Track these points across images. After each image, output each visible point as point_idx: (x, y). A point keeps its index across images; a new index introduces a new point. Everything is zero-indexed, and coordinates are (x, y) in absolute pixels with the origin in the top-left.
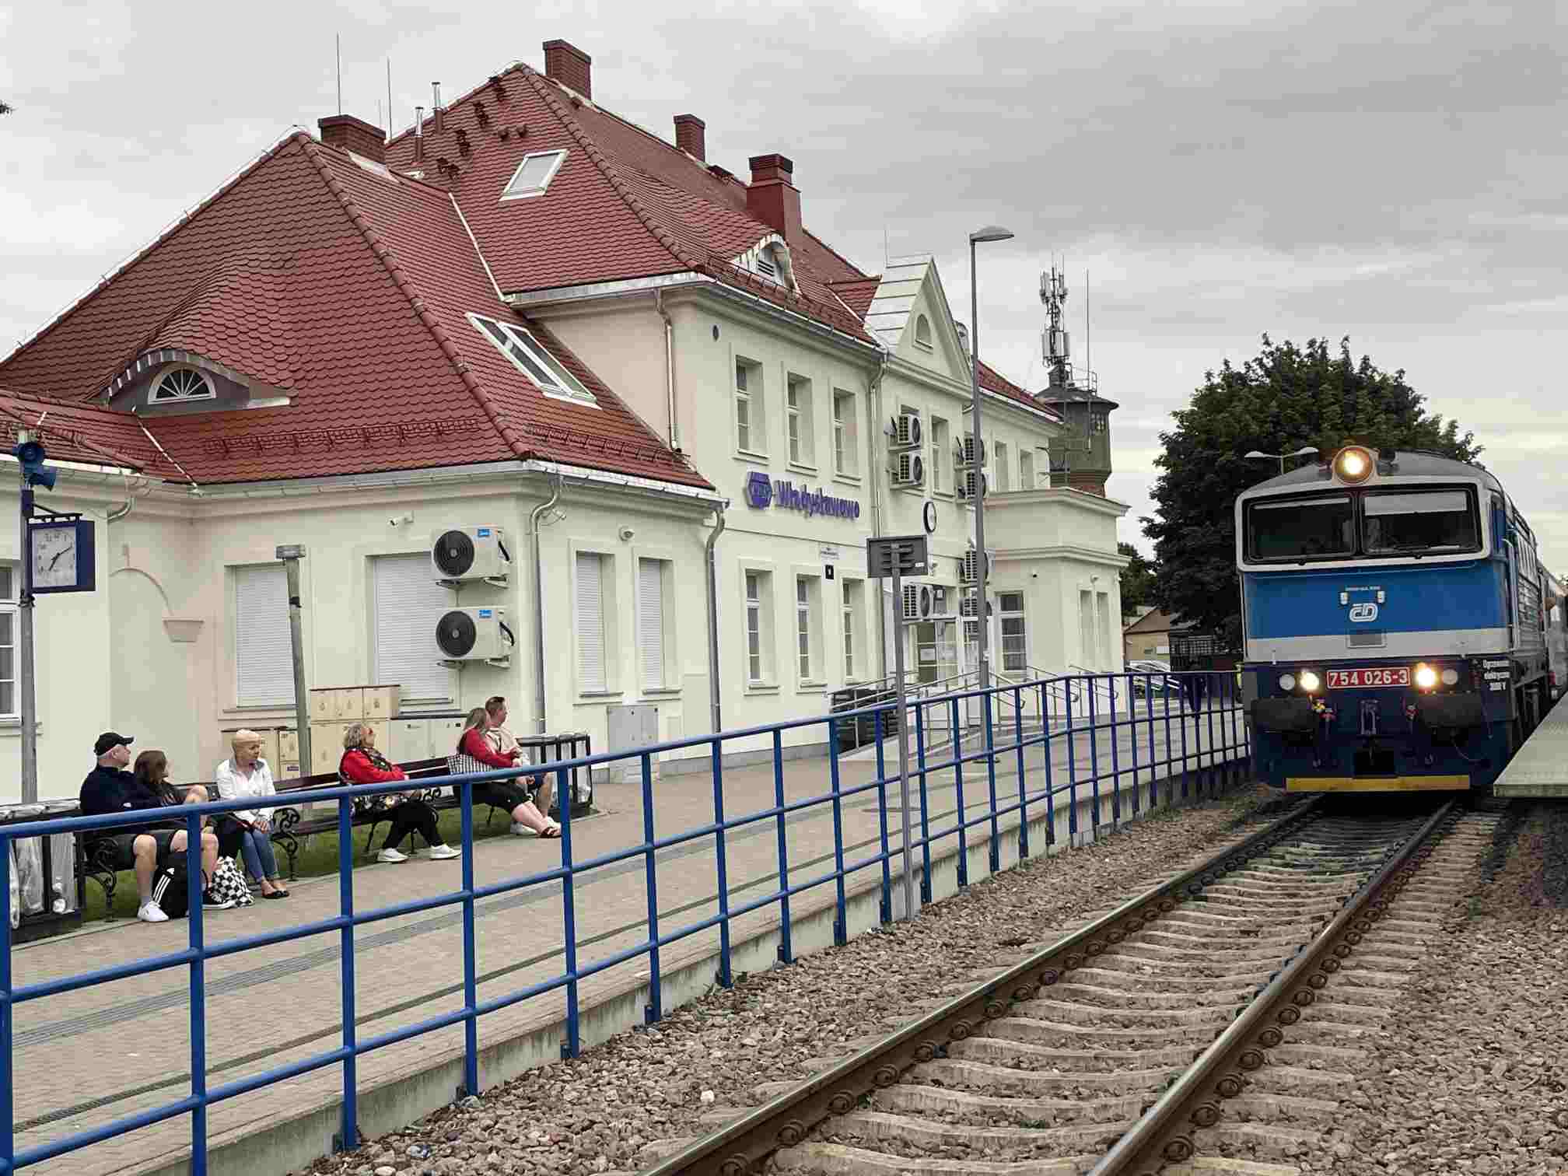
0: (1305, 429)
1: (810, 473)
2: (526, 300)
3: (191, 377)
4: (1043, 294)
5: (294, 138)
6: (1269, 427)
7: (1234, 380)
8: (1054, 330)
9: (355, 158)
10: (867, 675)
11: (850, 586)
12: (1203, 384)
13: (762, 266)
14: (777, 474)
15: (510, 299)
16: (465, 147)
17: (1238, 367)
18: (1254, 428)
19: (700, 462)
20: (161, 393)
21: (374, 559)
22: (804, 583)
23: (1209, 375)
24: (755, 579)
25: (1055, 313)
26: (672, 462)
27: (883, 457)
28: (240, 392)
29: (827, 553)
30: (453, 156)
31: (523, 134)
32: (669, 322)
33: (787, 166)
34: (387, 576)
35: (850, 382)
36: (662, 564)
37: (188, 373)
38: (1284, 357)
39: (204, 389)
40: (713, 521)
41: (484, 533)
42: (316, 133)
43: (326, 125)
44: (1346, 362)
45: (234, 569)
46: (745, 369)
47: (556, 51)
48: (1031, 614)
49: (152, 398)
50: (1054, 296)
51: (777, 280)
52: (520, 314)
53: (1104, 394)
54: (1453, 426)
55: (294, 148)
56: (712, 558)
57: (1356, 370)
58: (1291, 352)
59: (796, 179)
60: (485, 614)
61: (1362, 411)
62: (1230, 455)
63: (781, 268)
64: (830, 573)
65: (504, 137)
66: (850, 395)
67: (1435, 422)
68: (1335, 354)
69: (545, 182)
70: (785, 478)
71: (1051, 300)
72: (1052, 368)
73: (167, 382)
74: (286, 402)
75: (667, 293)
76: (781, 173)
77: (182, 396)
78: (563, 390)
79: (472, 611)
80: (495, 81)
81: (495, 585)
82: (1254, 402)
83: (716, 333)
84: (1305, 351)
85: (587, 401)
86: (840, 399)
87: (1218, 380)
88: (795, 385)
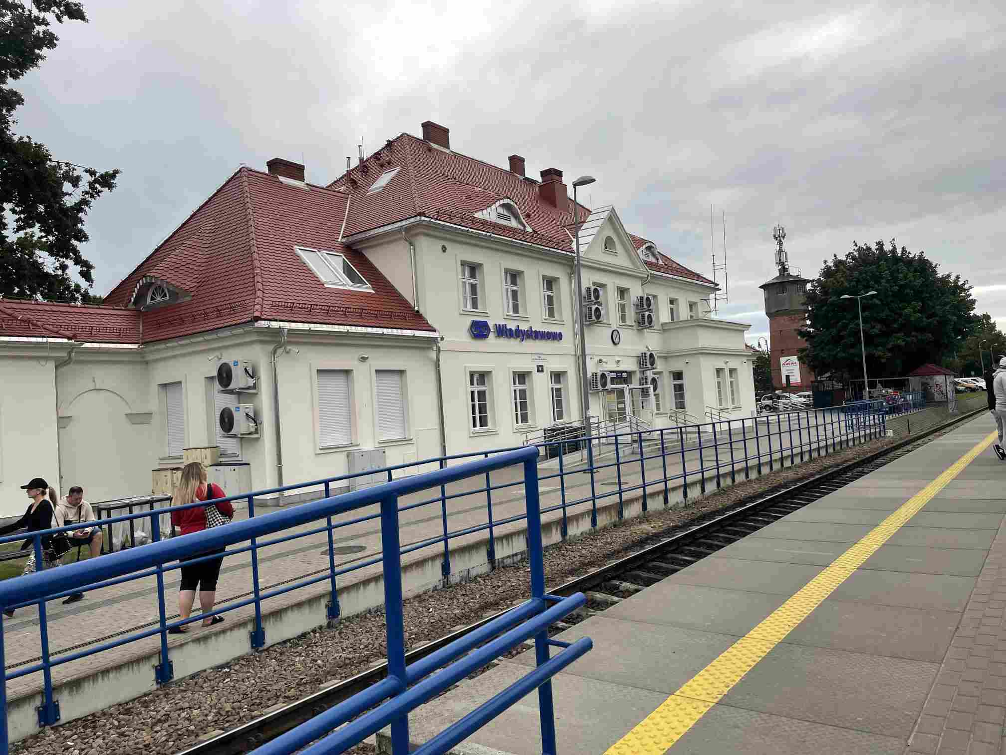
0: (872, 283)
1: (525, 319)
2: (352, 239)
3: (159, 289)
4: (775, 236)
6: (853, 283)
7: (839, 263)
8: (780, 251)
9: (281, 179)
11: (558, 376)
12: (824, 266)
13: (500, 216)
14: (496, 321)
15: (344, 240)
16: (365, 173)
17: (841, 257)
18: (846, 284)
20: (152, 299)
21: (211, 378)
22: (521, 377)
23: (825, 262)
24: (481, 377)
25: (780, 244)
26: (414, 318)
28: (174, 295)
29: (539, 359)
31: (389, 163)
32: (412, 246)
33: (559, 174)
35: (557, 272)
36: (401, 372)
38: (864, 252)
39: (165, 295)
40: (437, 348)
41: (236, 364)
43: (273, 164)
44: (894, 251)
45: (164, 386)
46: (470, 267)
47: (428, 127)
48: (686, 381)
49: (149, 302)
50: (779, 236)
51: (513, 223)
52: (350, 247)
53: (803, 276)
55: (239, 175)
56: (439, 367)
57: (899, 255)
60: (238, 409)
61: (902, 272)
63: (517, 217)
64: (540, 369)
65: (382, 166)
69: (384, 185)
70: (501, 322)
71: (778, 239)
72: (780, 267)
73: (153, 293)
74: (190, 298)
75: (408, 229)
77: (158, 299)
78: (344, 284)
79: (232, 407)
80: (391, 142)
82: (848, 272)
83: (444, 249)
84: (874, 247)
85: (367, 288)
86: (550, 283)
87: (831, 264)
88: (514, 276)
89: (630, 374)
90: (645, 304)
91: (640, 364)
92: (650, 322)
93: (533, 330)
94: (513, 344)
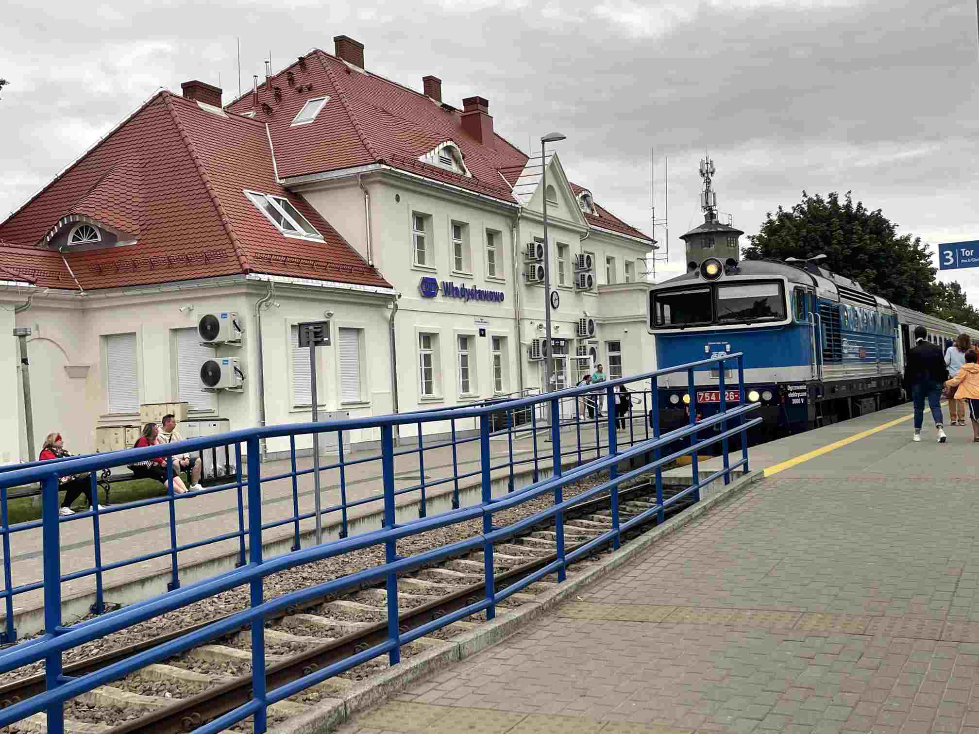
0: (821, 244)
1: (469, 277)
2: (292, 181)
3: (87, 229)
4: (701, 171)
5: (161, 94)
6: (801, 243)
8: (707, 192)
9: (201, 105)
10: (510, 389)
11: (498, 341)
13: (442, 160)
14: (442, 278)
15: (282, 182)
16: (278, 96)
18: (792, 244)
19: (385, 272)
20: (75, 239)
22: (465, 341)
24: (427, 339)
25: (708, 182)
26: (370, 273)
27: (521, 268)
28: (110, 237)
29: (482, 321)
31: (310, 88)
32: (366, 192)
33: (485, 103)
34: (182, 341)
35: (497, 223)
36: (358, 331)
37: (87, 227)
38: (815, 205)
39: (96, 237)
40: (391, 306)
41: (224, 316)
43: (187, 87)
44: (848, 207)
45: (106, 337)
46: (421, 219)
47: (341, 42)
48: (624, 353)
49: (70, 242)
50: (707, 172)
51: (454, 168)
52: (288, 191)
53: (736, 226)
55: (161, 99)
56: (393, 327)
57: (854, 210)
58: (819, 201)
60: (226, 362)
61: (855, 233)
63: (457, 161)
64: (482, 333)
65: (300, 91)
66: (498, 233)
68: (842, 202)
69: (314, 116)
70: (448, 280)
71: (706, 175)
72: (706, 212)
73: (77, 232)
74: (135, 243)
75: (364, 176)
76: (480, 107)
77: (85, 240)
78: (301, 233)
79: (219, 361)
80: (301, 59)
82: (794, 230)
83: (398, 198)
84: (826, 199)
85: (318, 239)
86: (492, 235)
87: (774, 218)
88: (458, 228)
89: (567, 341)
90: (584, 263)
91: (578, 331)
92: (590, 285)
93: (477, 289)
94: (457, 304)
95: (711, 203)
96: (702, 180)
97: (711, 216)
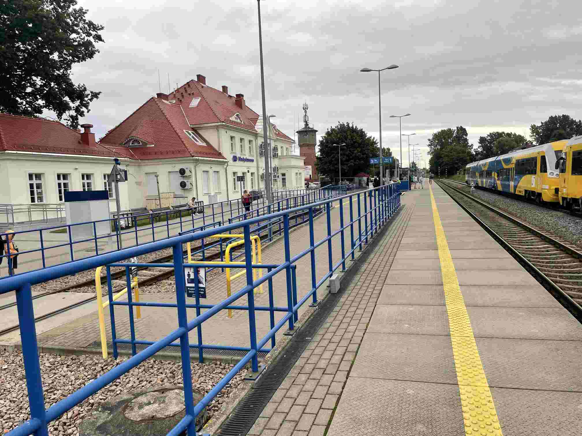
0: (344, 140)
1: (245, 155)
2: (194, 126)
3: (136, 141)
4: (303, 108)
5: (152, 98)
6: (338, 139)
7: (333, 130)
8: (306, 115)
9: (163, 101)
10: (256, 189)
11: (252, 174)
12: (327, 131)
13: (236, 118)
14: (238, 155)
15: (191, 126)
16: (183, 96)
17: (334, 127)
18: (335, 139)
19: (224, 155)
20: (132, 144)
21: (169, 172)
22: (244, 174)
23: (328, 129)
24: (234, 174)
25: (306, 112)
26: (219, 155)
27: (258, 151)
28: (145, 144)
29: (248, 168)
30: (181, 98)
31: (193, 94)
32: (218, 131)
33: (243, 96)
34: (172, 176)
35: (252, 138)
36: (218, 172)
37: (136, 140)
38: (342, 126)
39: (139, 143)
40: (226, 164)
41: (187, 168)
42: (156, 96)
43: (158, 95)
44: (353, 127)
45: (146, 173)
46: (232, 138)
47: (199, 76)
48: (286, 177)
49: (131, 144)
50: (305, 108)
51: (239, 121)
52: (193, 129)
53: (315, 129)
54: (374, 138)
55: (153, 100)
56: (226, 170)
58: (343, 125)
59: (244, 98)
60: (187, 181)
61: (354, 136)
62: (330, 145)
63: (239, 118)
64: (248, 172)
65: (190, 94)
66: (252, 141)
67: (371, 137)
68: (351, 125)
69: (197, 104)
70: (239, 156)
72: (305, 123)
73: (133, 142)
74: (154, 146)
75: (217, 126)
76: (241, 97)
77: (136, 144)
78: (200, 143)
79: (186, 181)
80: (188, 83)
81: (189, 177)
82: (336, 135)
83: (226, 132)
84: (346, 124)
85: (204, 144)
86: (250, 141)
87: (329, 130)
88: (242, 140)
90: (275, 149)
91: (274, 170)
92: (277, 156)
93: (247, 158)
94: (241, 163)
95: (307, 120)
96: (304, 111)
97: (307, 125)
